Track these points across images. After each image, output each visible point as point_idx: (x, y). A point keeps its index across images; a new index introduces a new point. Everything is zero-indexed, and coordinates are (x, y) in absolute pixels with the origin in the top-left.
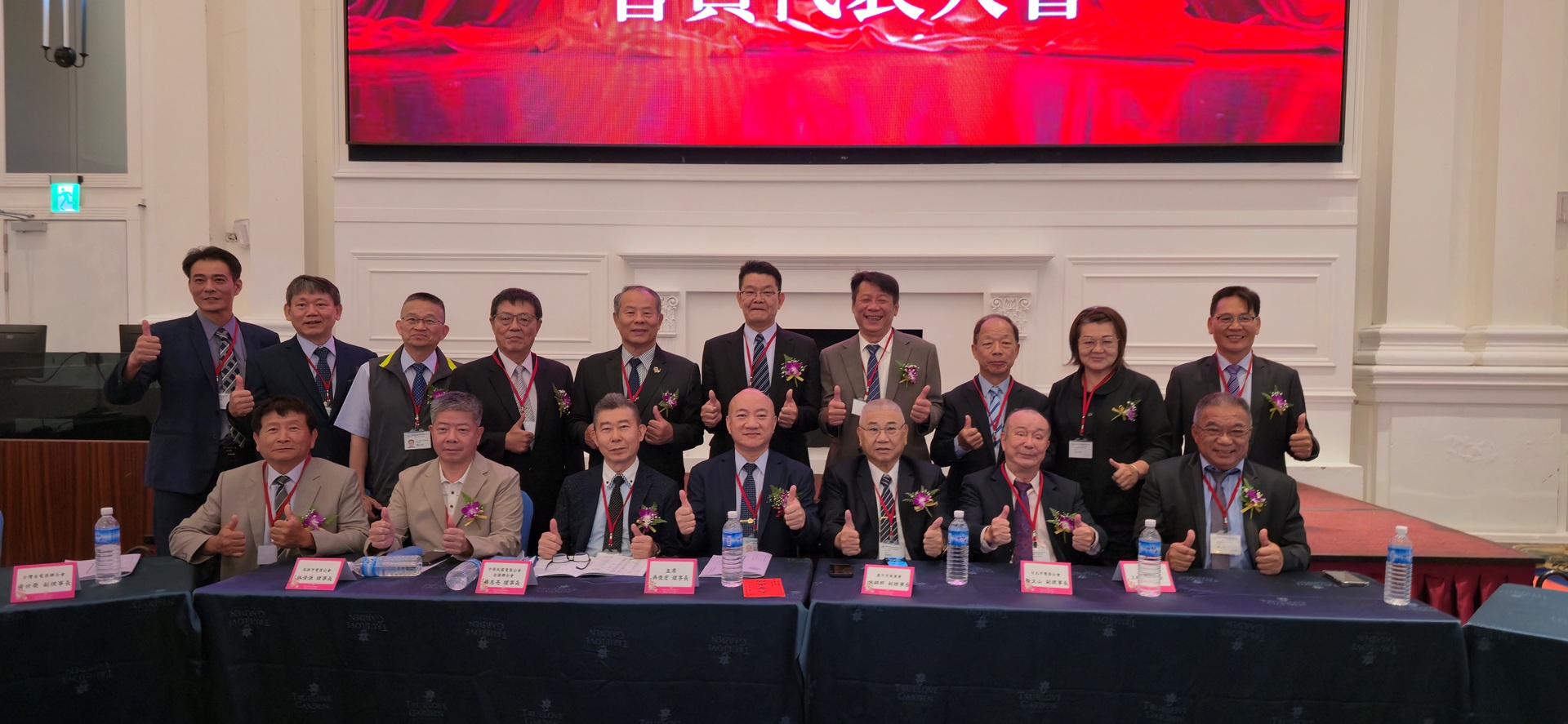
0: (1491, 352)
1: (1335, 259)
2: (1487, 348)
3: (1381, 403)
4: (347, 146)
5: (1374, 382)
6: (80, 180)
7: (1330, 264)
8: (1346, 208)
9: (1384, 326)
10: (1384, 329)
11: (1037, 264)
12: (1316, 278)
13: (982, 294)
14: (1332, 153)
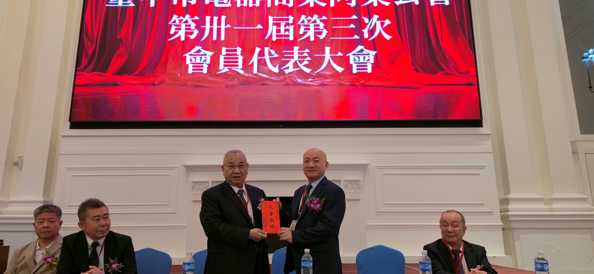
0: (556, 206)
1: (486, 166)
2: (554, 204)
3: (513, 228)
4: (69, 123)
5: (510, 219)
7: (484, 168)
8: (487, 145)
9: (510, 195)
10: (510, 196)
11: (363, 168)
12: (479, 174)
13: (340, 181)
14: (478, 123)
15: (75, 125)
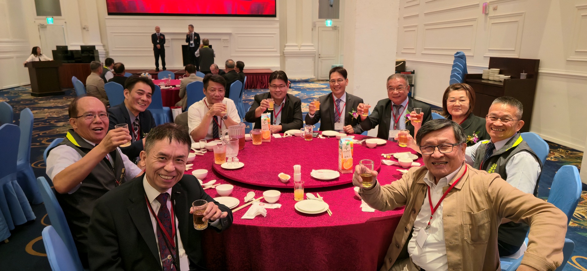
1: (276, 33)
2: (302, 48)
3: (286, 56)
5: (284, 53)
6: (53, 17)
8: (278, 25)
10: (286, 45)
11: (230, 34)
12: (273, 37)
13: (220, 39)
14: (275, 16)
15: (110, 14)
